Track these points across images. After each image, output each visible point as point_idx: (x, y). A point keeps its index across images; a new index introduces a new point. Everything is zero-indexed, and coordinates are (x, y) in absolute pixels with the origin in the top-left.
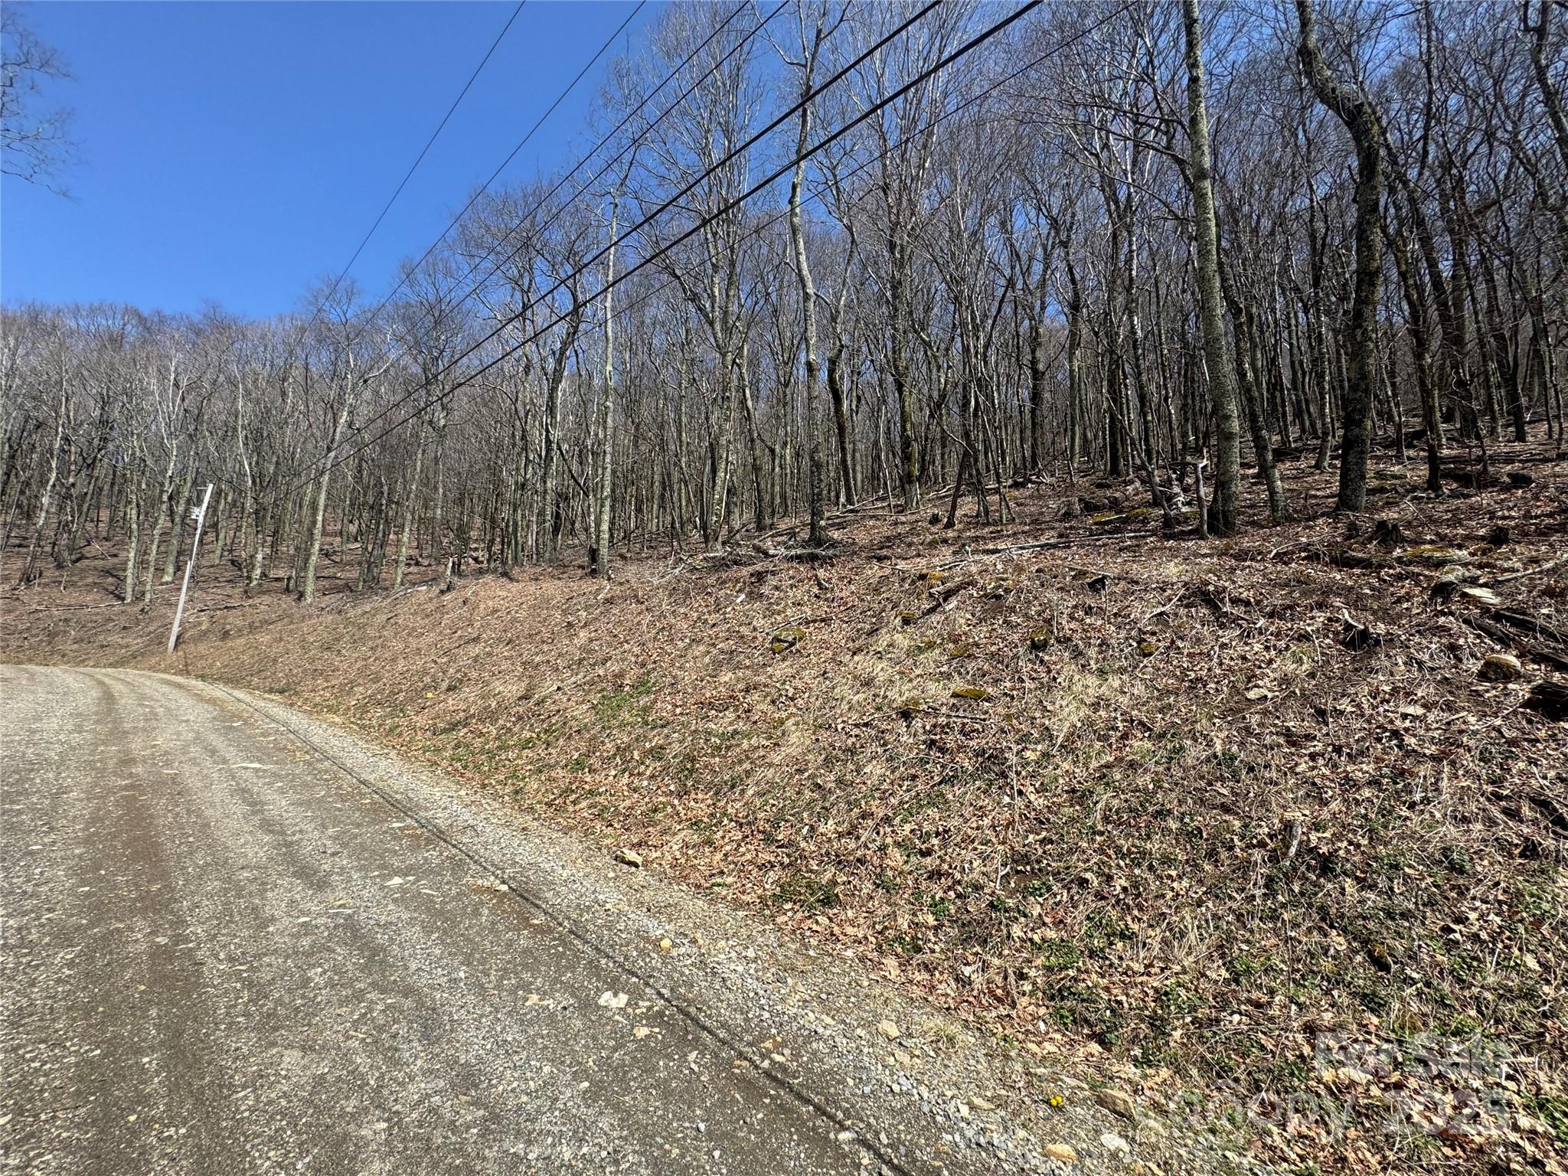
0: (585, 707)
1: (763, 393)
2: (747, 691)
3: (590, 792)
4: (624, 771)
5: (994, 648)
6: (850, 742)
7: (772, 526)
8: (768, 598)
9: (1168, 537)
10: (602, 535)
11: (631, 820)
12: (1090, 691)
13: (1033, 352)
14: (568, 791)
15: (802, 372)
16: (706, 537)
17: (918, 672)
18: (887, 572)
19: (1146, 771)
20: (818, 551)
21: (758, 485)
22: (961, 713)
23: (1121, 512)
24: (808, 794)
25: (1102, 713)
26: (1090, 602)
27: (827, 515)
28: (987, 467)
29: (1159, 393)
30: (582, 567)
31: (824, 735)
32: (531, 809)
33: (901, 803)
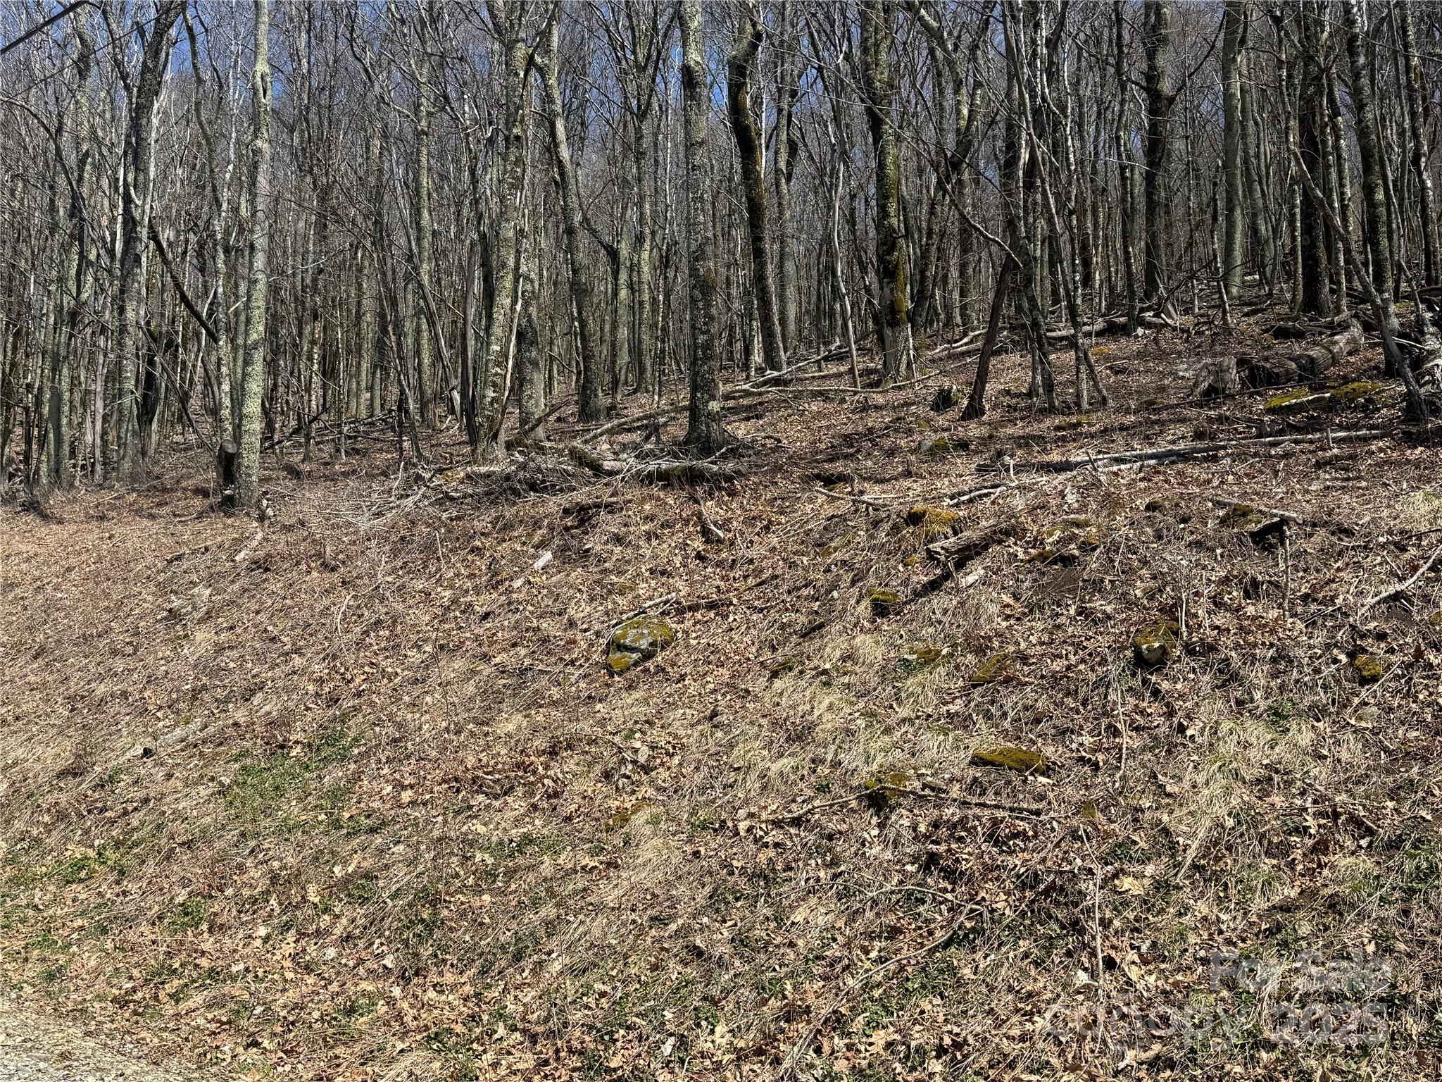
0: (204, 792)
1: (595, 130)
2: (553, 753)
3: (213, 973)
4: (286, 927)
5: (1057, 666)
6: (762, 858)
7: (611, 411)
8: (601, 560)
9: (1412, 440)
10: (247, 425)
11: (298, 1031)
12: (1253, 754)
13: (1151, 55)
14: (167, 972)
15: (674, 89)
16: (473, 435)
17: (903, 712)
18: (844, 507)
19: (1362, 916)
20: (704, 464)
21: (583, 324)
22: (990, 799)
23: (1322, 388)
24: (674, 970)
25: (1277, 800)
26: (1257, 570)
27: (722, 389)
28: (1055, 293)
29: (1402, 146)
30: (203, 493)
31: (710, 844)
32: (81, 1012)
33: (867, 986)
